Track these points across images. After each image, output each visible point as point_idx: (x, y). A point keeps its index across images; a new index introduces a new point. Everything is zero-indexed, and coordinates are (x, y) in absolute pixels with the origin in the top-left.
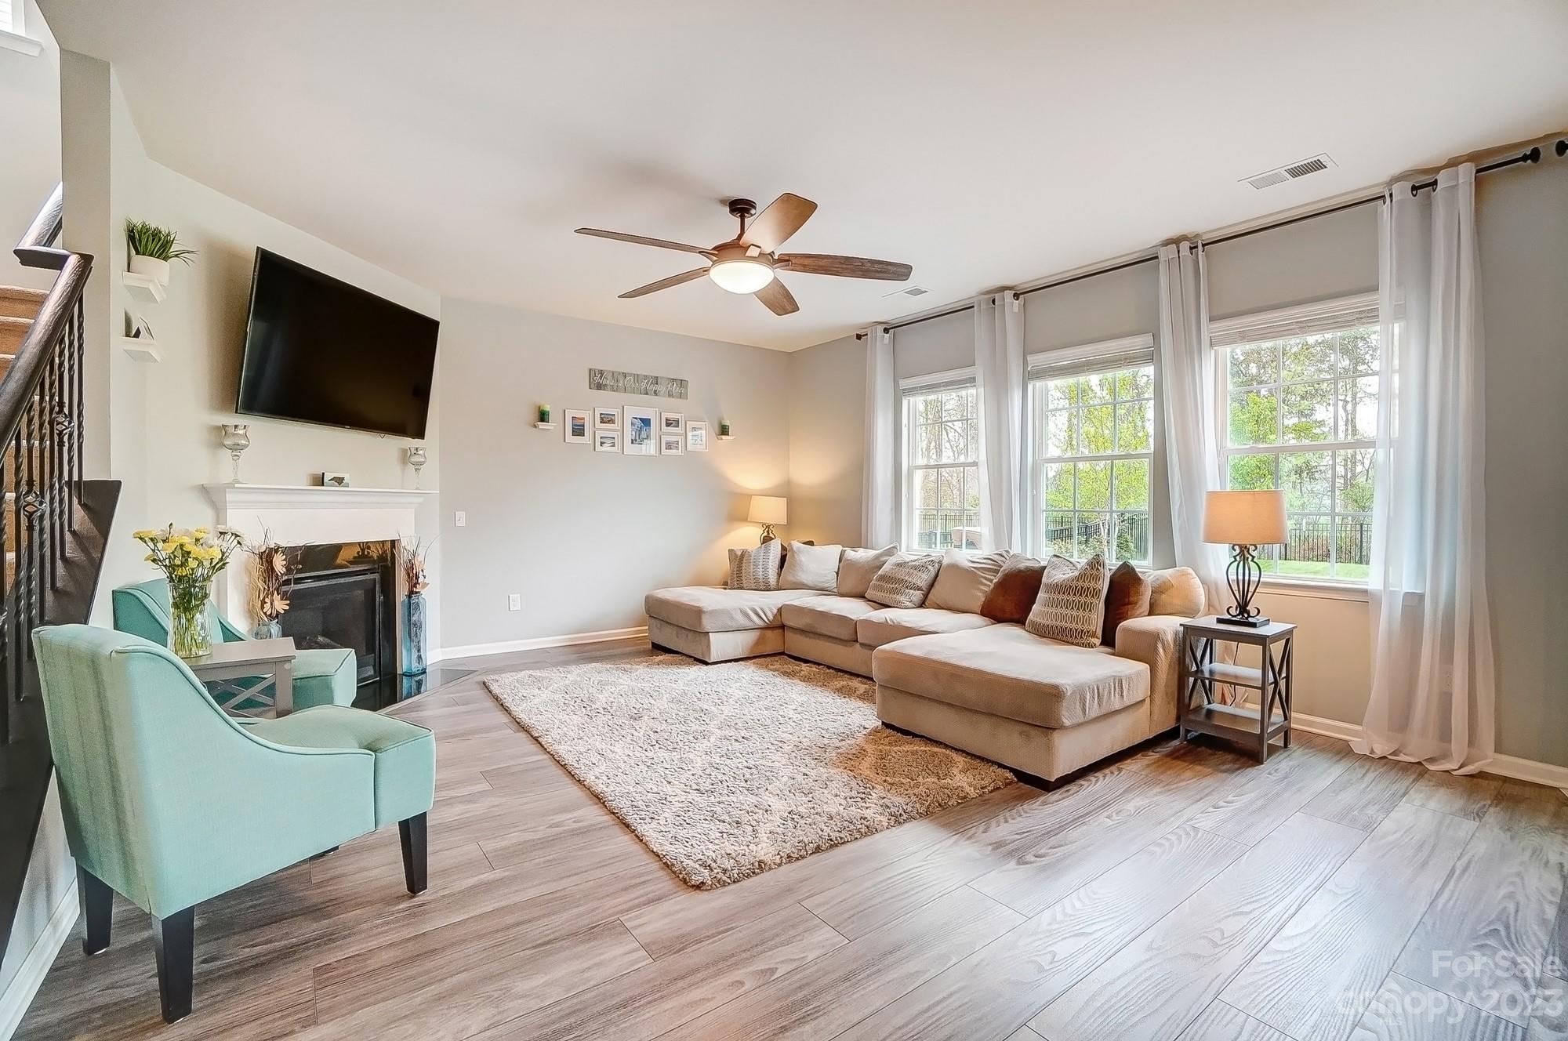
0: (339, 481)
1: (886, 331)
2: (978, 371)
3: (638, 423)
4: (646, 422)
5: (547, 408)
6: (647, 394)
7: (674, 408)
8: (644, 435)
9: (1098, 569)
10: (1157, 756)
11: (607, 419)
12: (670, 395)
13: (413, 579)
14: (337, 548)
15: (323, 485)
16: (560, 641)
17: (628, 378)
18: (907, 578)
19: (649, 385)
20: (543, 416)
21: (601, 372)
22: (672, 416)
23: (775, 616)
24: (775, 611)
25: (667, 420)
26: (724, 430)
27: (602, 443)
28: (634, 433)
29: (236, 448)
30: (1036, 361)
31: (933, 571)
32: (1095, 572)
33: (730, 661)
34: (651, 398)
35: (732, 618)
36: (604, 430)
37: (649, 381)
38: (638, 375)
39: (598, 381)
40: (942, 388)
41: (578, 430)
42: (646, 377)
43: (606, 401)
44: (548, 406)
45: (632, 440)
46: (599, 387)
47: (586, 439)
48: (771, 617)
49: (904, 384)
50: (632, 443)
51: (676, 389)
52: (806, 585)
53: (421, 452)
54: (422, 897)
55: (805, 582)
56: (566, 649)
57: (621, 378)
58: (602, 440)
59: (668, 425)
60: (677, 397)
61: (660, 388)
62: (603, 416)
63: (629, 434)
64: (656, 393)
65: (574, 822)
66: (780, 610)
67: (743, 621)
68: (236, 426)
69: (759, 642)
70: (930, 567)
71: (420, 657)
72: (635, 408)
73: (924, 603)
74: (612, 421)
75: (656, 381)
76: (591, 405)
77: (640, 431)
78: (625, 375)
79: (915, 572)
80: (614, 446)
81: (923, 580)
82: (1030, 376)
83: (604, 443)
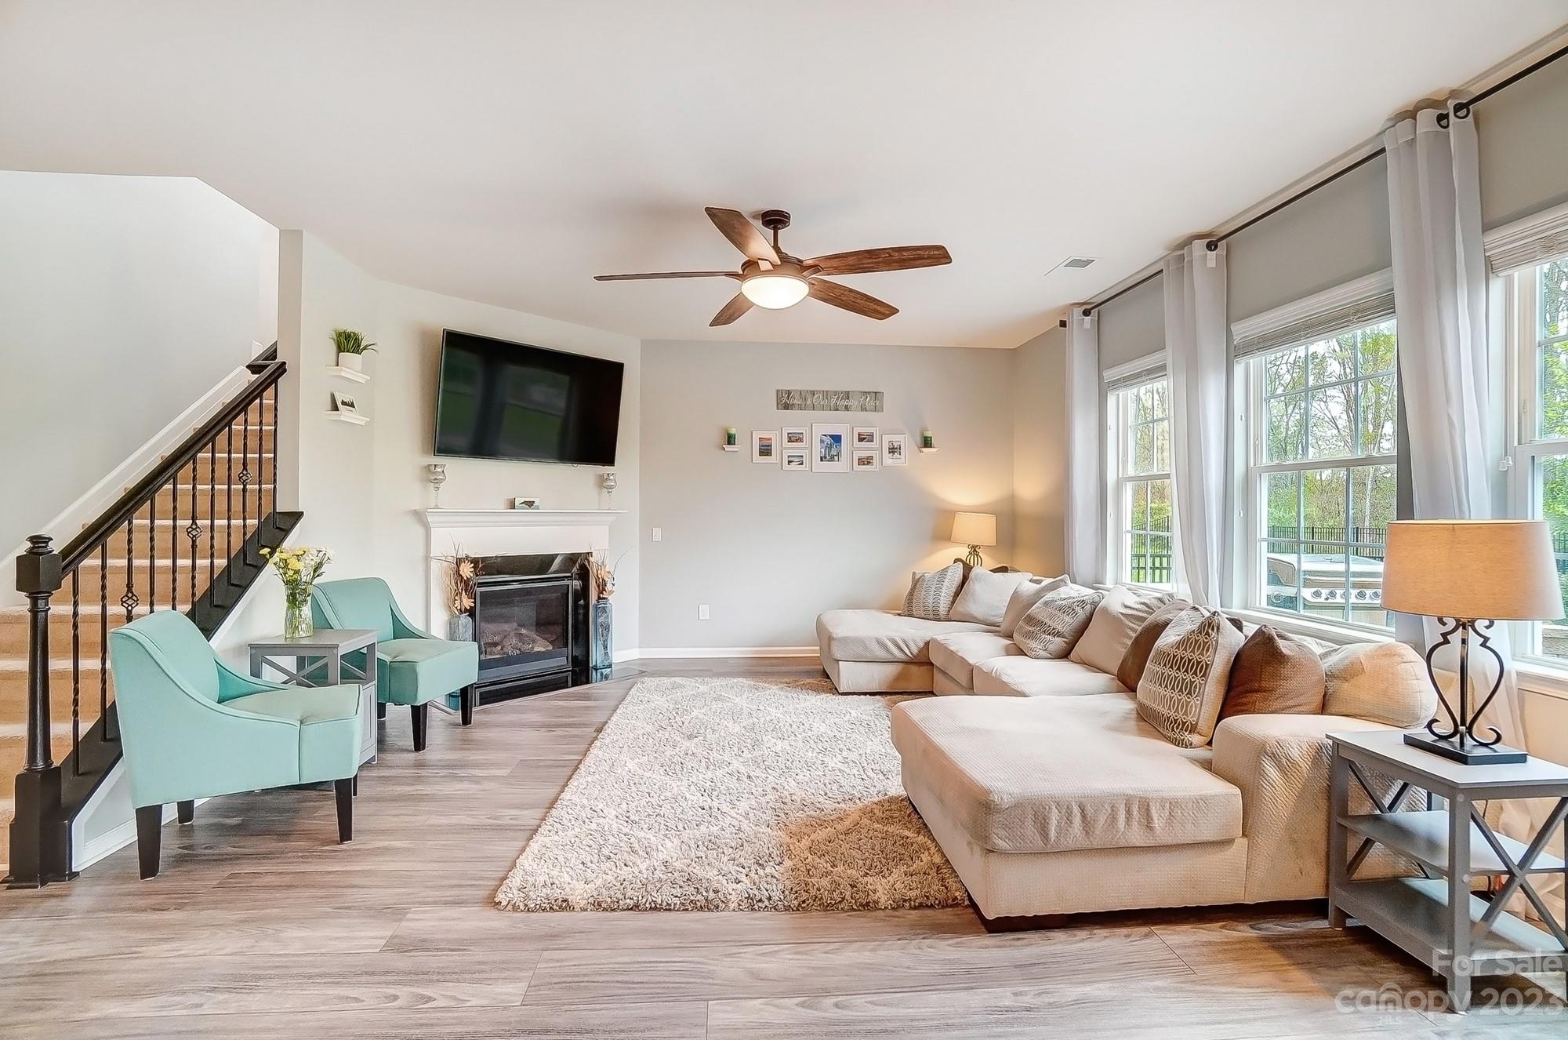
0: (530, 504)
1: (1086, 313)
2: (1168, 356)
3: (828, 440)
4: (837, 439)
5: (733, 431)
6: (838, 410)
7: (869, 422)
8: (834, 452)
9: (1208, 633)
10: (1252, 933)
11: (794, 438)
12: (863, 409)
13: (602, 588)
14: (553, 557)
15: (514, 508)
16: (742, 652)
17: (816, 396)
18: (1047, 621)
19: (840, 400)
20: (730, 440)
21: (789, 392)
22: (865, 430)
23: (921, 651)
24: (922, 645)
25: (859, 435)
26: (927, 443)
27: (789, 462)
28: (823, 450)
29: (437, 481)
30: (1243, 330)
31: (1082, 614)
32: (1202, 638)
33: (865, 694)
34: (842, 414)
35: (866, 647)
36: (795, 449)
37: (838, 397)
38: (827, 392)
39: (785, 401)
40: (1144, 378)
41: (765, 451)
42: (836, 393)
43: (794, 420)
44: (734, 430)
45: (821, 457)
46: (787, 407)
47: (773, 459)
48: (915, 650)
49: (1110, 375)
50: (822, 460)
51: (869, 402)
52: (975, 618)
53: (611, 477)
54: (346, 845)
55: (975, 614)
56: (749, 661)
57: (809, 396)
58: (790, 459)
59: (861, 440)
60: (871, 411)
61: (852, 402)
62: (790, 435)
63: (818, 450)
64: (847, 408)
65: (511, 819)
66: (927, 644)
67: (880, 653)
68: (435, 466)
69: (899, 677)
70: (1078, 609)
71: (606, 654)
72: (823, 424)
73: (1069, 652)
74: (800, 440)
75: (847, 395)
76: (777, 426)
77: (830, 448)
78: (813, 393)
79: (1059, 614)
80: (802, 464)
81: (1066, 624)
82: (1235, 351)
83: (792, 461)
